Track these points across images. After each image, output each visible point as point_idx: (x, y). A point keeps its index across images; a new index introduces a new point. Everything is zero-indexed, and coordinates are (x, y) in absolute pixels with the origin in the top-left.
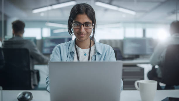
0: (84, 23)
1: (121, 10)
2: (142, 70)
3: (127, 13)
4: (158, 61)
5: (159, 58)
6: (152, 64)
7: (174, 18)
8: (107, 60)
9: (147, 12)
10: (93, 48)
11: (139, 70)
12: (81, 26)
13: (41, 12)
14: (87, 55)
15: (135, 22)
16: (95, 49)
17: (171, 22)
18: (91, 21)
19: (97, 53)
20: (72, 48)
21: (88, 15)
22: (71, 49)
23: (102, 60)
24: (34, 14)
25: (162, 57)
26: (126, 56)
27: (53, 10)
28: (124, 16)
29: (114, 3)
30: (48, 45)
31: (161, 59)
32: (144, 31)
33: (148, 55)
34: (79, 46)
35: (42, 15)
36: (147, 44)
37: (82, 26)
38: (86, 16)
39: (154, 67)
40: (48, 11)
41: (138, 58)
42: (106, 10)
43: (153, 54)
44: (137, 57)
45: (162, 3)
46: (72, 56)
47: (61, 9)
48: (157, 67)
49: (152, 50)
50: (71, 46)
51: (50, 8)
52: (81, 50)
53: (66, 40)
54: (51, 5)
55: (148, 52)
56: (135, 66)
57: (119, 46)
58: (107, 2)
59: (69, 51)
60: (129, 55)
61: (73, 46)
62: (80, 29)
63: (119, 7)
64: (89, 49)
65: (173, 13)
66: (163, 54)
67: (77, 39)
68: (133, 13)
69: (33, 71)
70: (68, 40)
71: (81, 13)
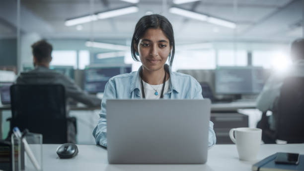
1: (212, 20)
3: (221, 25)
9: (254, 24)
10: (167, 83)
11: (240, 119)
13: (78, 24)
15: (235, 41)
17: (292, 40)
18: (167, 40)
19: (172, 91)
21: (164, 29)
24: (68, 27)
26: (220, 97)
27: (100, 20)
28: (216, 30)
29: (199, 8)
30: (92, 77)
32: (250, 56)
35: (79, 28)
36: (254, 77)
38: (161, 32)
40: (92, 23)
41: (239, 100)
42: (186, 20)
44: (237, 97)
45: (281, 9)
47: (111, 19)
48: (269, 113)
49: (262, 86)
51: (94, 18)
53: (122, 71)
54: (96, 14)
55: (255, 90)
56: (234, 111)
57: (208, 80)
60: (225, 94)
63: (209, 16)
64: (161, 85)
65: (299, 25)
67: (144, 68)
68: (231, 26)
70: (126, 70)
71: (154, 27)
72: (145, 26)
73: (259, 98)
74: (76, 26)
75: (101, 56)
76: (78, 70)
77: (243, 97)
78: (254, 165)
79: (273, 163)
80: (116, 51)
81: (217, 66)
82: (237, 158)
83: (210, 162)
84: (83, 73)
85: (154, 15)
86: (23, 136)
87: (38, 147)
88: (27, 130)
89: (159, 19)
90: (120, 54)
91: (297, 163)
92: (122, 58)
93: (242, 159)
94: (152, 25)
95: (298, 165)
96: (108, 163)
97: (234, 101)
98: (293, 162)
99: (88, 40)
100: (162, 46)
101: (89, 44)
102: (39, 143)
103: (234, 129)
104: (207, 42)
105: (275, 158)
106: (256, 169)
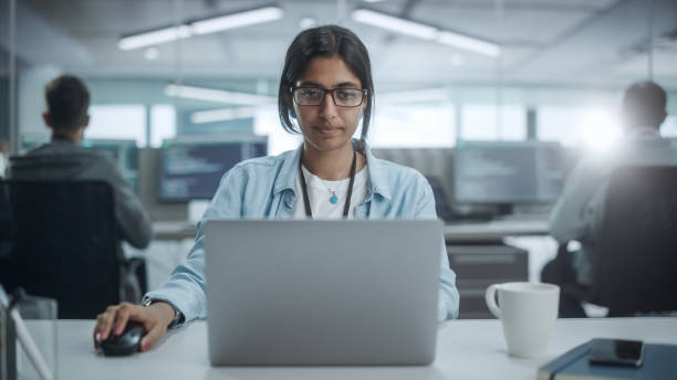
0: (333, 86)
1: (448, 38)
2: (523, 257)
3: (467, 49)
4: (578, 224)
5: (582, 214)
6: (557, 238)
7: (639, 69)
8: (409, 215)
9: (540, 46)
10: (360, 178)
11: (510, 259)
12: (324, 99)
13: (149, 46)
14: (339, 201)
15: (499, 84)
16: (369, 184)
17: (629, 82)
18: (356, 82)
19: (373, 196)
20: (287, 176)
22: (286, 181)
23: (392, 215)
24: (125, 52)
25: (591, 211)
26: (465, 210)
27: (196, 37)
28: (456, 60)
29: (419, 12)
30: (178, 165)
31: (591, 220)
32: (531, 117)
33: (543, 204)
34: (313, 171)
35: (151, 55)
36: (541, 163)
37: (329, 98)
38: (341, 64)
39: (563, 249)
40: (178, 42)
41: (507, 216)
42: (391, 38)
43: (561, 202)
44: (503, 210)
45: (601, 14)
46: (286, 205)
47: (222, 36)
48: (574, 246)
49: (559, 185)
50: (284, 171)
51: (184, 32)
52: (318, 185)
53: (245, 151)
54: (189, 23)
55: (543, 195)
56: (496, 242)
57: (438, 171)
58: (395, 8)
59: (279, 187)
60: (474, 204)
61: (291, 170)
62: (322, 106)
63: (440, 28)
64: (346, 182)
65: (642, 48)
66: (597, 201)
68: (491, 50)
69: (127, 263)
70: (253, 150)
71: (325, 54)
72: (307, 53)
73: (555, 212)
74: (144, 49)
75: (201, 118)
76: (149, 149)
77: (517, 209)
78: (543, 369)
79: (584, 363)
80: (235, 107)
81: (458, 140)
82: (502, 352)
83: (443, 360)
84: (159, 156)
85: (325, 28)
86: (12, 304)
87: (46, 326)
88: (22, 292)
89: (337, 37)
90: (244, 114)
91: (639, 363)
92: (250, 122)
93: (514, 355)
94: (322, 49)
95: (641, 366)
96: (208, 363)
97: (497, 220)
98: (629, 361)
99: (171, 81)
100: (346, 95)
101: (172, 91)
102: (50, 318)
103: (497, 286)
104: (437, 85)
105: (588, 352)
106: (547, 376)
